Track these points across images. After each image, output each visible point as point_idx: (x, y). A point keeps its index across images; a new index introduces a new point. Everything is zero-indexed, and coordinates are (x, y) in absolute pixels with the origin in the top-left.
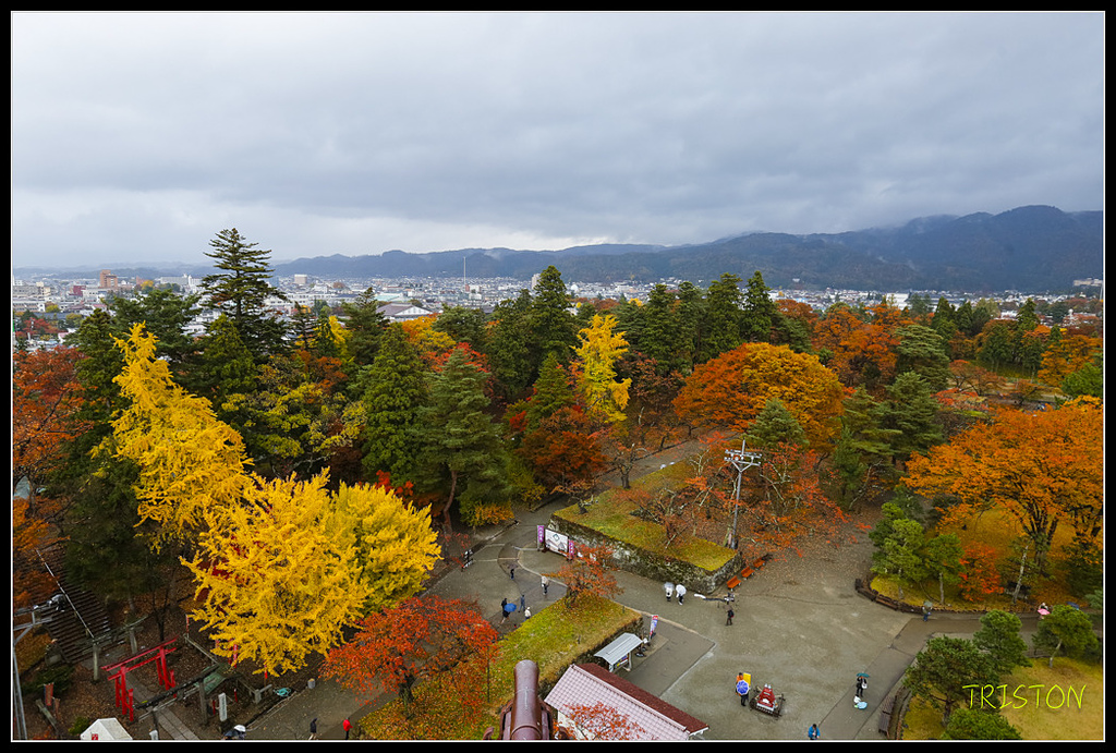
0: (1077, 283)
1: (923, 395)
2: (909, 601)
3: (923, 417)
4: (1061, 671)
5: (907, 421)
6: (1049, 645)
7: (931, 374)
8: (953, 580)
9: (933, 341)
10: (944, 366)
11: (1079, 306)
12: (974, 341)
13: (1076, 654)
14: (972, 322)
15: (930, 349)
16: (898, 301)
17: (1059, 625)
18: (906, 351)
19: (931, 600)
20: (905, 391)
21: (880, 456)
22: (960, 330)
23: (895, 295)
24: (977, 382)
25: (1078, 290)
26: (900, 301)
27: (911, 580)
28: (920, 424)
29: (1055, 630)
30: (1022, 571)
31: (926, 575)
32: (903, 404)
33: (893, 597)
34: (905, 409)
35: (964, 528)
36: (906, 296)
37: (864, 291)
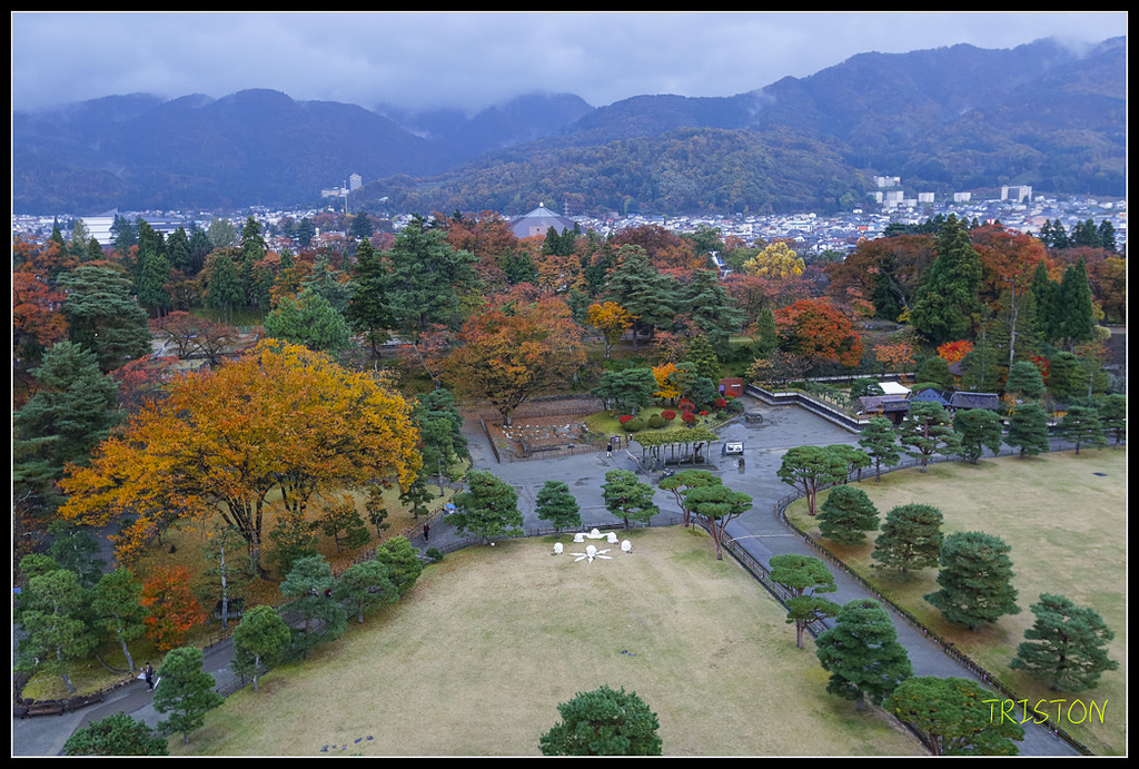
0: (326, 194)
1: (89, 374)
2: (82, 691)
3: (92, 407)
4: (267, 689)
5: (69, 418)
6: (247, 665)
7: (124, 338)
8: (135, 630)
9: (117, 288)
10: (141, 322)
11: (325, 223)
12: (197, 281)
13: (275, 661)
14: (189, 255)
15: (114, 301)
16: (92, 229)
17: (248, 635)
18: (79, 308)
19: (117, 672)
20: (60, 372)
21: (30, 484)
22: (177, 266)
23: (87, 221)
24: (205, 340)
25: (325, 203)
26: (100, 229)
27: (76, 659)
28: (90, 418)
29: (245, 645)
30: (224, 583)
31: (94, 643)
32: (60, 393)
33: (57, 696)
34: (60, 400)
35: (173, 550)
36: (110, 222)
37: (47, 214)
